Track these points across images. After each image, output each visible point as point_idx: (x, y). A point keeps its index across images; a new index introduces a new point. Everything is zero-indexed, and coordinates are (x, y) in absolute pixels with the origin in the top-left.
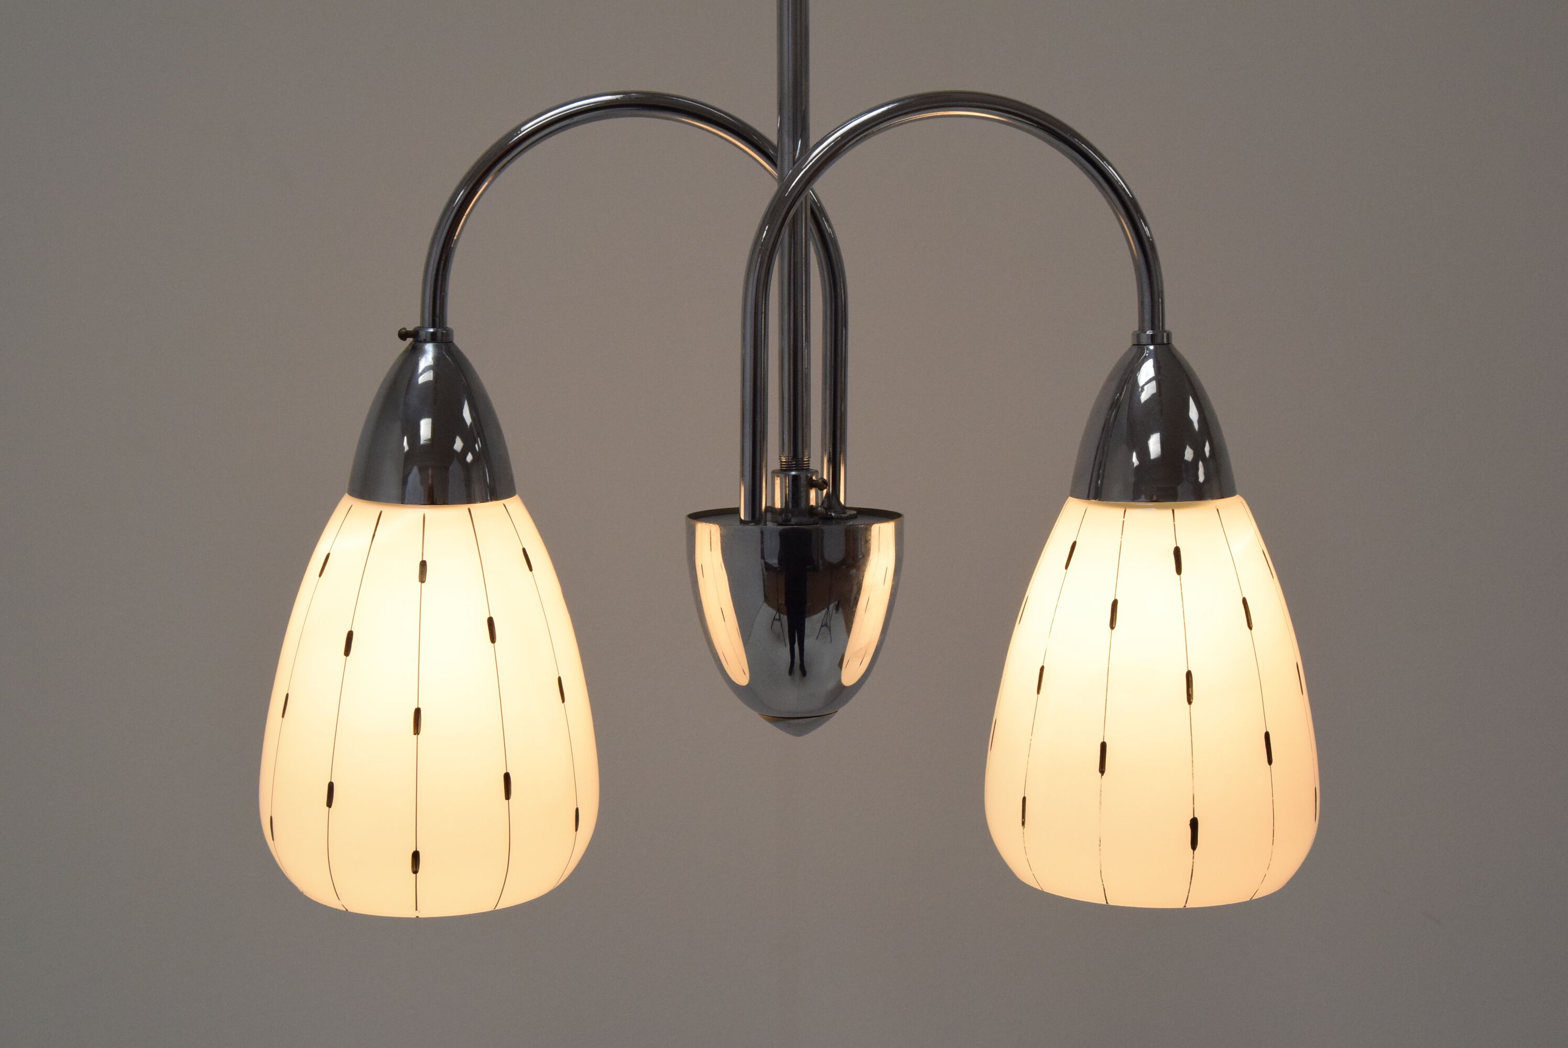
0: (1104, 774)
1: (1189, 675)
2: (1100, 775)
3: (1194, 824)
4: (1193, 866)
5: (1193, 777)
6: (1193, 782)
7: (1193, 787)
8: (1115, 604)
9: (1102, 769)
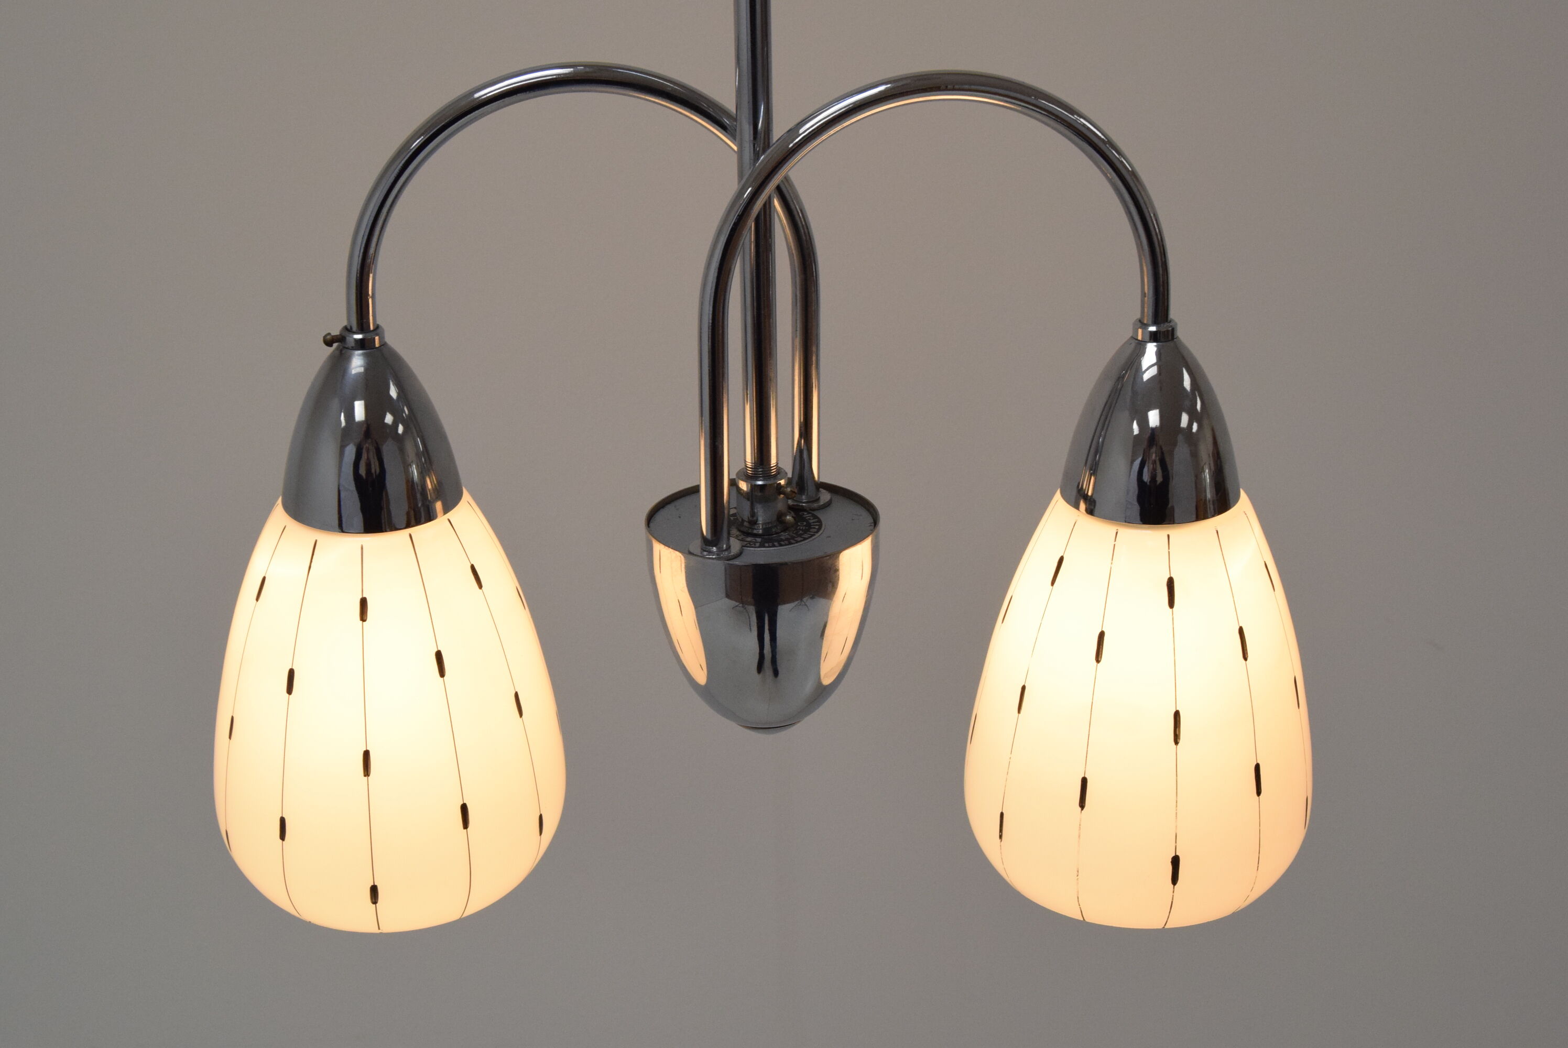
0: (1084, 809)
1: (1177, 715)
2: (1080, 809)
3: (1175, 861)
4: (1173, 899)
5: (1176, 816)
6: (1176, 821)
7: (1176, 827)
8: (1102, 635)
9: (1082, 804)
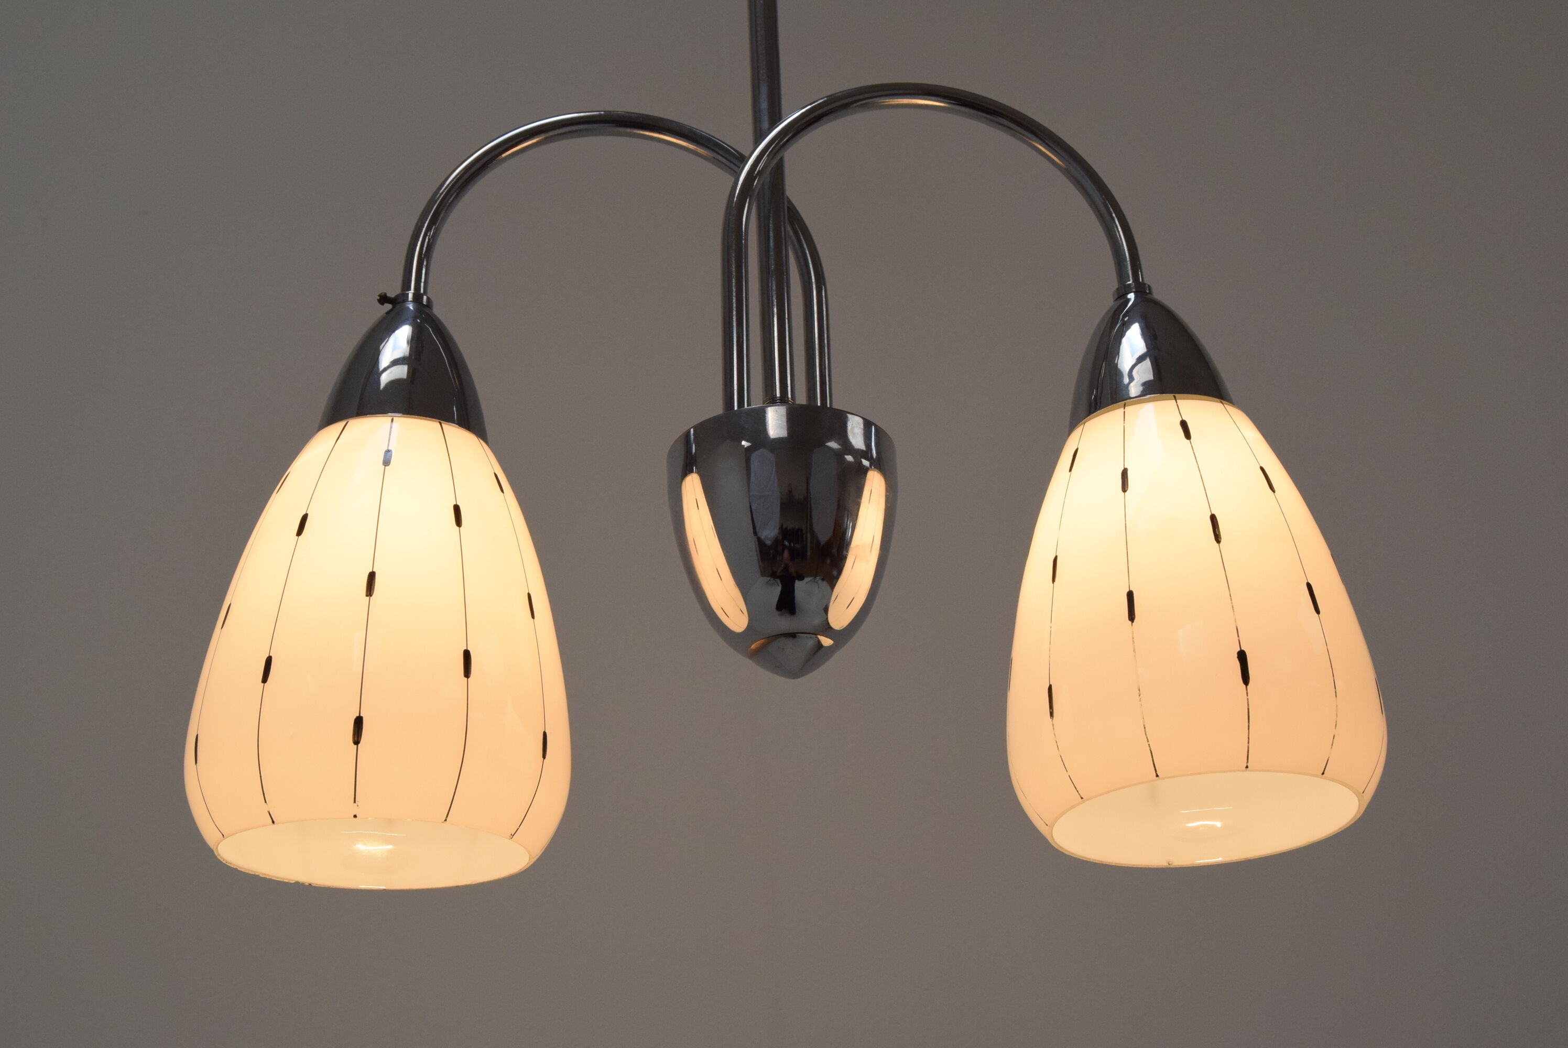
0: (1135, 621)
1: (1213, 518)
2: (1130, 622)
3: (1242, 657)
4: (1248, 705)
5: (1233, 610)
6: (1234, 614)
7: (1235, 620)
8: (1125, 473)
9: (1132, 617)
